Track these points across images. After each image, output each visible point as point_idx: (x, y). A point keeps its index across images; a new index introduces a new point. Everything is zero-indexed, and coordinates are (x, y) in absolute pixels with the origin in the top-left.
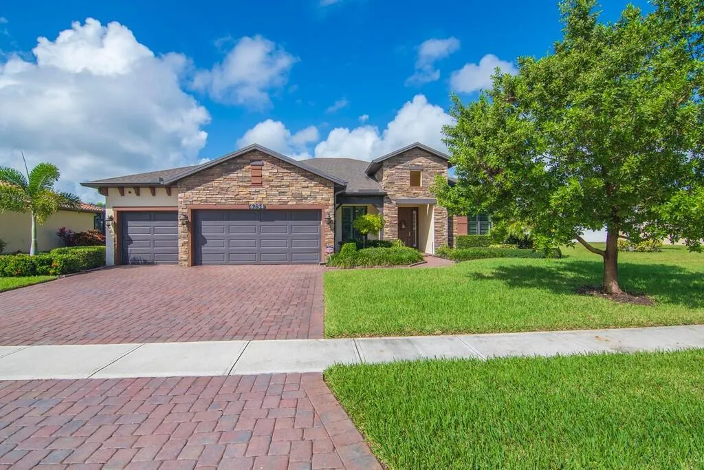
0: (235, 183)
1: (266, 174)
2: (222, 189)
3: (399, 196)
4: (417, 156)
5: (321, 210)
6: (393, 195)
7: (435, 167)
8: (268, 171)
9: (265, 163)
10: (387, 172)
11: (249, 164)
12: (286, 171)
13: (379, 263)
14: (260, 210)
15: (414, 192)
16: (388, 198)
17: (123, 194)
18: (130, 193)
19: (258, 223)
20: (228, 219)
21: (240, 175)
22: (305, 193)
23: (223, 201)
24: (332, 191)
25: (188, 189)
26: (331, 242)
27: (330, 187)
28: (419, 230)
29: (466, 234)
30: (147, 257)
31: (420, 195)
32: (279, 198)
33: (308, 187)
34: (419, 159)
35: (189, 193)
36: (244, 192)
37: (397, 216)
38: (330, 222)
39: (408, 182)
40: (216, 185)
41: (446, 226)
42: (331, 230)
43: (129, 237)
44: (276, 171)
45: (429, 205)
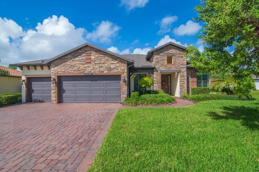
0: (78, 62)
1: (93, 57)
2: (72, 66)
3: (162, 69)
4: (171, 49)
5: (120, 75)
6: (158, 68)
7: (180, 54)
8: (93, 56)
9: (92, 52)
10: (155, 57)
11: (84, 53)
12: (102, 56)
13: (151, 103)
14: (90, 76)
15: (169, 66)
16: (156, 70)
17: (29, 69)
18: (32, 69)
19: (90, 82)
20: (76, 80)
21: (80, 58)
22: (112, 66)
23: (72, 72)
24: (126, 65)
25: (56, 66)
26: (125, 92)
27: (125, 63)
28: (172, 85)
29: (196, 87)
30: (40, 99)
31: (172, 68)
32: (99, 69)
33: (113, 64)
34: (172, 50)
35: (56, 68)
36: (82, 67)
37: (160, 78)
38: (125, 81)
39: (166, 62)
40: (69, 64)
41: (186, 83)
42: (126, 85)
43: (32, 89)
44: (97, 56)
45: (177, 73)
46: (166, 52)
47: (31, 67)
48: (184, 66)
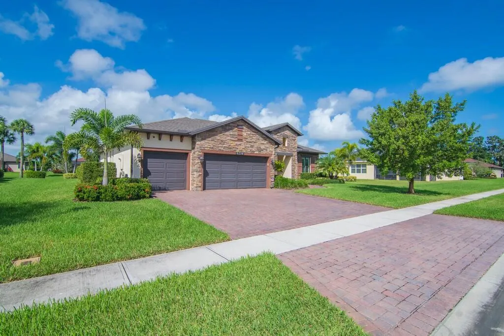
0: (229, 138)
1: (244, 134)
2: (222, 141)
4: (286, 130)
5: (268, 157)
7: (293, 136)
8: (246, 132)
9: (244, 127)
11: (237, 127)
12: (254, 133)
14: (242, 156)
15: (284, 149)
17: (148, 138)
18: (154, 137)
19: (237, 163)
21: (231, 133)
22: (263, 147)
23: (222, 149)
24: (274, 147)
25: (203, 139)
26: (273, 175)
27: (273, 145)
29: (302, 172)
30: (161, 185)
31: (286, 151)
32: (251, 149)
33: (263, 144)
35: (203, 142)
36: (233, 144)
40: (219, 138)
41: (297, 168)
42: (273, 169)
43: (148, 170)
44: (249, 133)
45: (286, 156)
46: (283, 133)
47: (152, 135)
48: (296, 150)
